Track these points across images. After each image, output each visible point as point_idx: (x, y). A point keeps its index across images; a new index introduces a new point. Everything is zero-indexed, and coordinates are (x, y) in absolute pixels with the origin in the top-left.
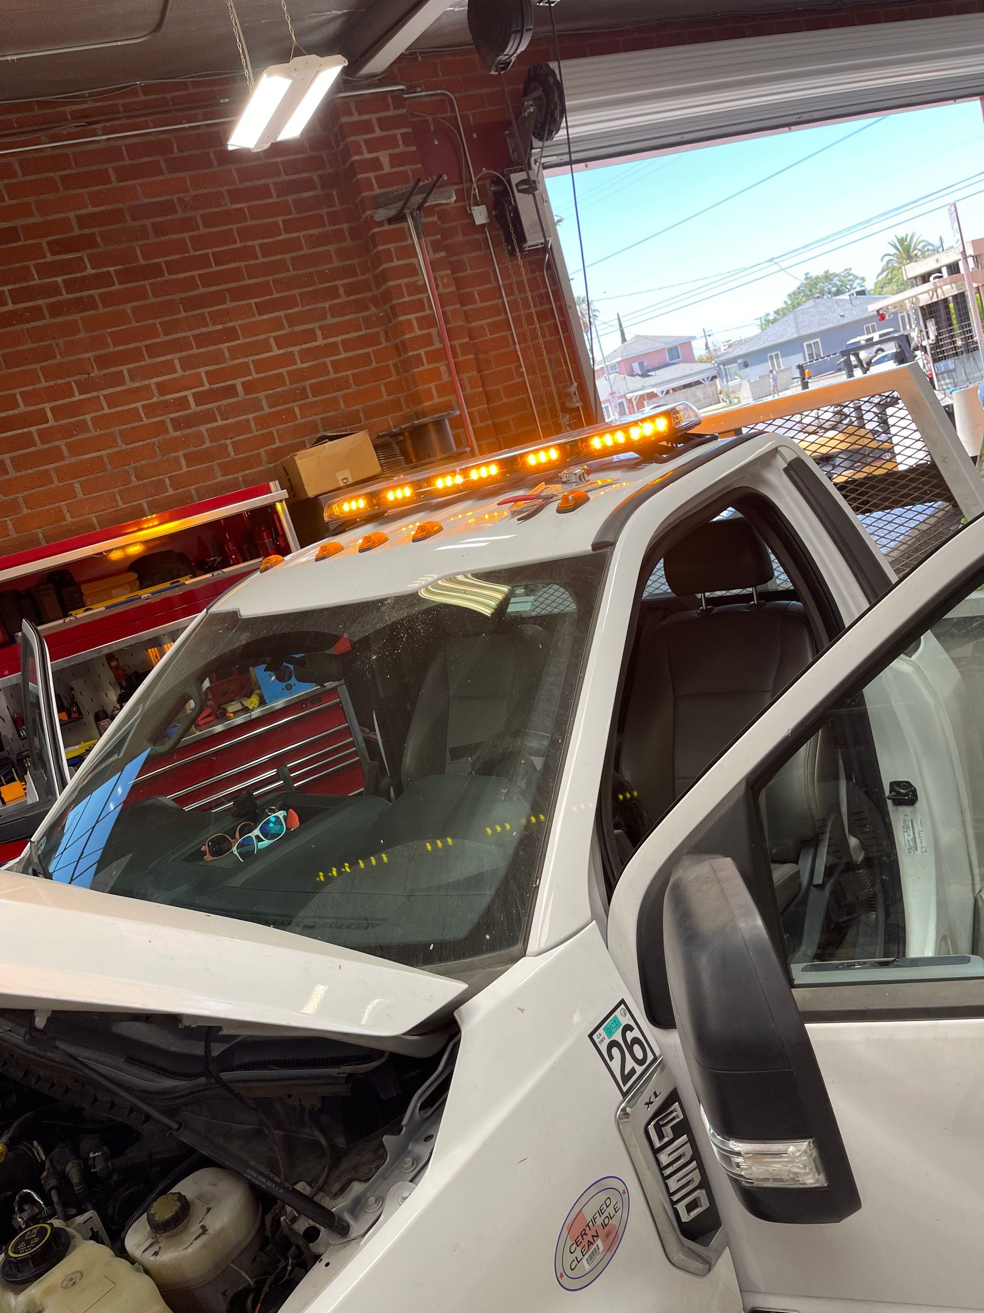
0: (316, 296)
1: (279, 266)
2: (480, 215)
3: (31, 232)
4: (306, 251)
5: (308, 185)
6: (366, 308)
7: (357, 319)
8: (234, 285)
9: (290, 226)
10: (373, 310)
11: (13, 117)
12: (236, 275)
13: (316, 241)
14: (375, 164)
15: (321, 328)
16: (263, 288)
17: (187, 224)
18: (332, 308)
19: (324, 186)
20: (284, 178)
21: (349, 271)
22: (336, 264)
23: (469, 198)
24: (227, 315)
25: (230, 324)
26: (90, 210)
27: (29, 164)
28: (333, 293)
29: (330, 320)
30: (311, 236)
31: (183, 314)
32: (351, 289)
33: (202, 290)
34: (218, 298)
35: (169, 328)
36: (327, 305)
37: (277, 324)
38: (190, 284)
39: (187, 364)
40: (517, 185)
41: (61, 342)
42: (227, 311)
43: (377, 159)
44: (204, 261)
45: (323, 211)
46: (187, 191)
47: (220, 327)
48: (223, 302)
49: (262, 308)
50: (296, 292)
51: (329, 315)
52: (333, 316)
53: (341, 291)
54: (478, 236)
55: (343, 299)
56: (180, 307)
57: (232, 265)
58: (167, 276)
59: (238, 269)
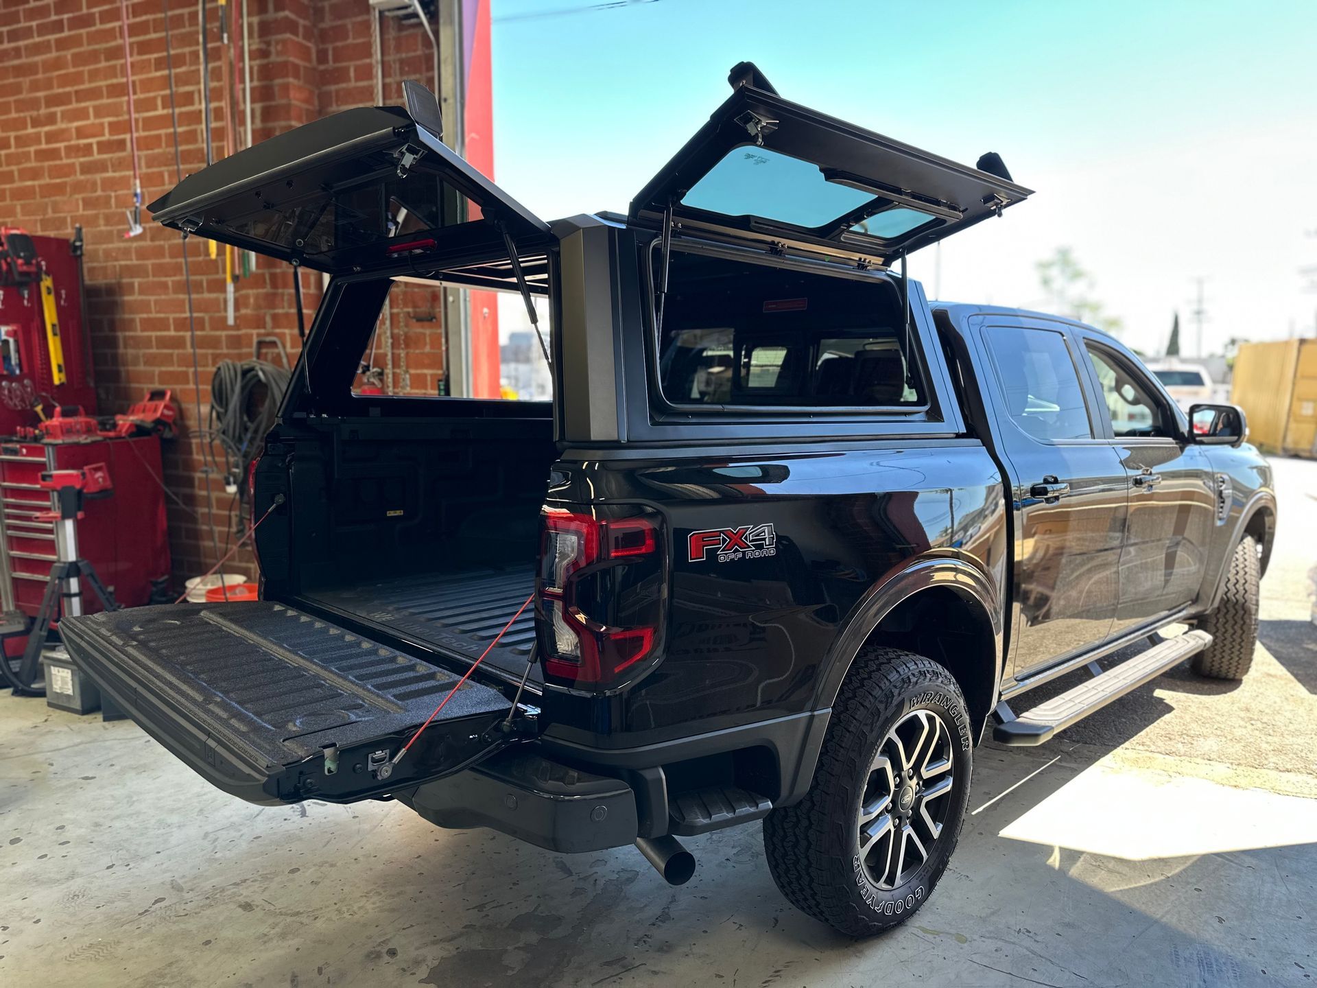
16: (162, 44)
35: (94, 75)
39: (99, 112)
49: (159, 64)
56: (102, 57)
57: (144, 18)
58: (99, 26)
59: (147, 22)
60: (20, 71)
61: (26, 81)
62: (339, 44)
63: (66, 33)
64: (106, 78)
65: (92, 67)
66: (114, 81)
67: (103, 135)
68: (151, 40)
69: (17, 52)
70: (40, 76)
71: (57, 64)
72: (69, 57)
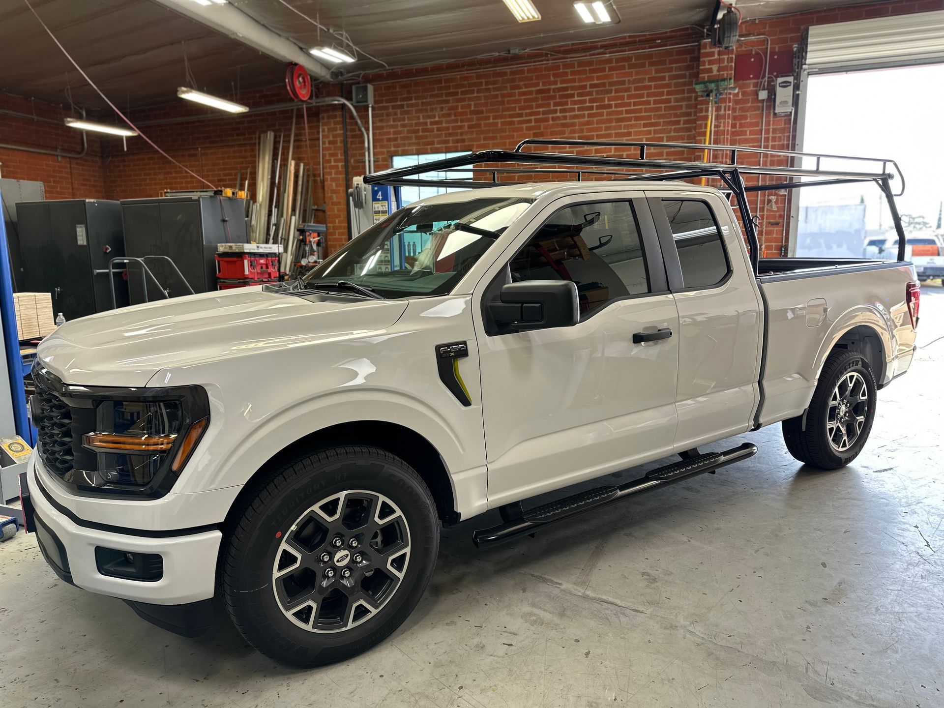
0: (670, 123)
1: (659, 109)
2: (763, 95)
3: (573, 88)
4: (673, 104)
5: (684, 76)
6: (691, 131)
7: (684, 135)
8: (637, 115)
9: (668, 93)
10: (694, 132)
11: (580, 46)
12: (640, 111)
13: (677, 100)
14: (710, 70)
15: (667, 137)
16: (649, 118)
17: (628, 90)
18: (675, 129)
19: (690, 77)
20: (674, 73)
21: (688, 114)
22: (684, 110)
23: (760, 86)
24: (631, 126)
25: (630, 130)
26: (595, 82)
27: (581, 64)
28: (678, 122)
29: (672, 134)
30: (677, 98)
31: (614, 124)
32: (686, 122)
33: (624, 115)
34: (629, 119)
35: (607, 129)
36: (673, 127)
37: (649, 132)
38: (621, 113)
40: (779, 84)
41: (569, 129)
42: (631, 125)
43: (711, 69)
44: (629, 104)
45: (686, 88)
46: (632, 76)
47: (626, 131)
48: (631, 121)
49: (645, 125)
50: (662, 120)
51: (672, 132)
52: (674, 132)
53: (682, 122)
54: (760, 105)
55: (681, 126)
56: (614, 121)
57: (640, 107)
58: (613, 109)
59: (641, 109)
60: (564, 125)
61: (567, 130)
62: (743, 122)
63: (595, 111)
64: (615, 130)
65: (607, 125)
66: (620, 131)
67: (611, 152)
68: (643, 116)
69: (565, 118)
70: (577, 127)
71: (588, 123)
72: (595, 121)
